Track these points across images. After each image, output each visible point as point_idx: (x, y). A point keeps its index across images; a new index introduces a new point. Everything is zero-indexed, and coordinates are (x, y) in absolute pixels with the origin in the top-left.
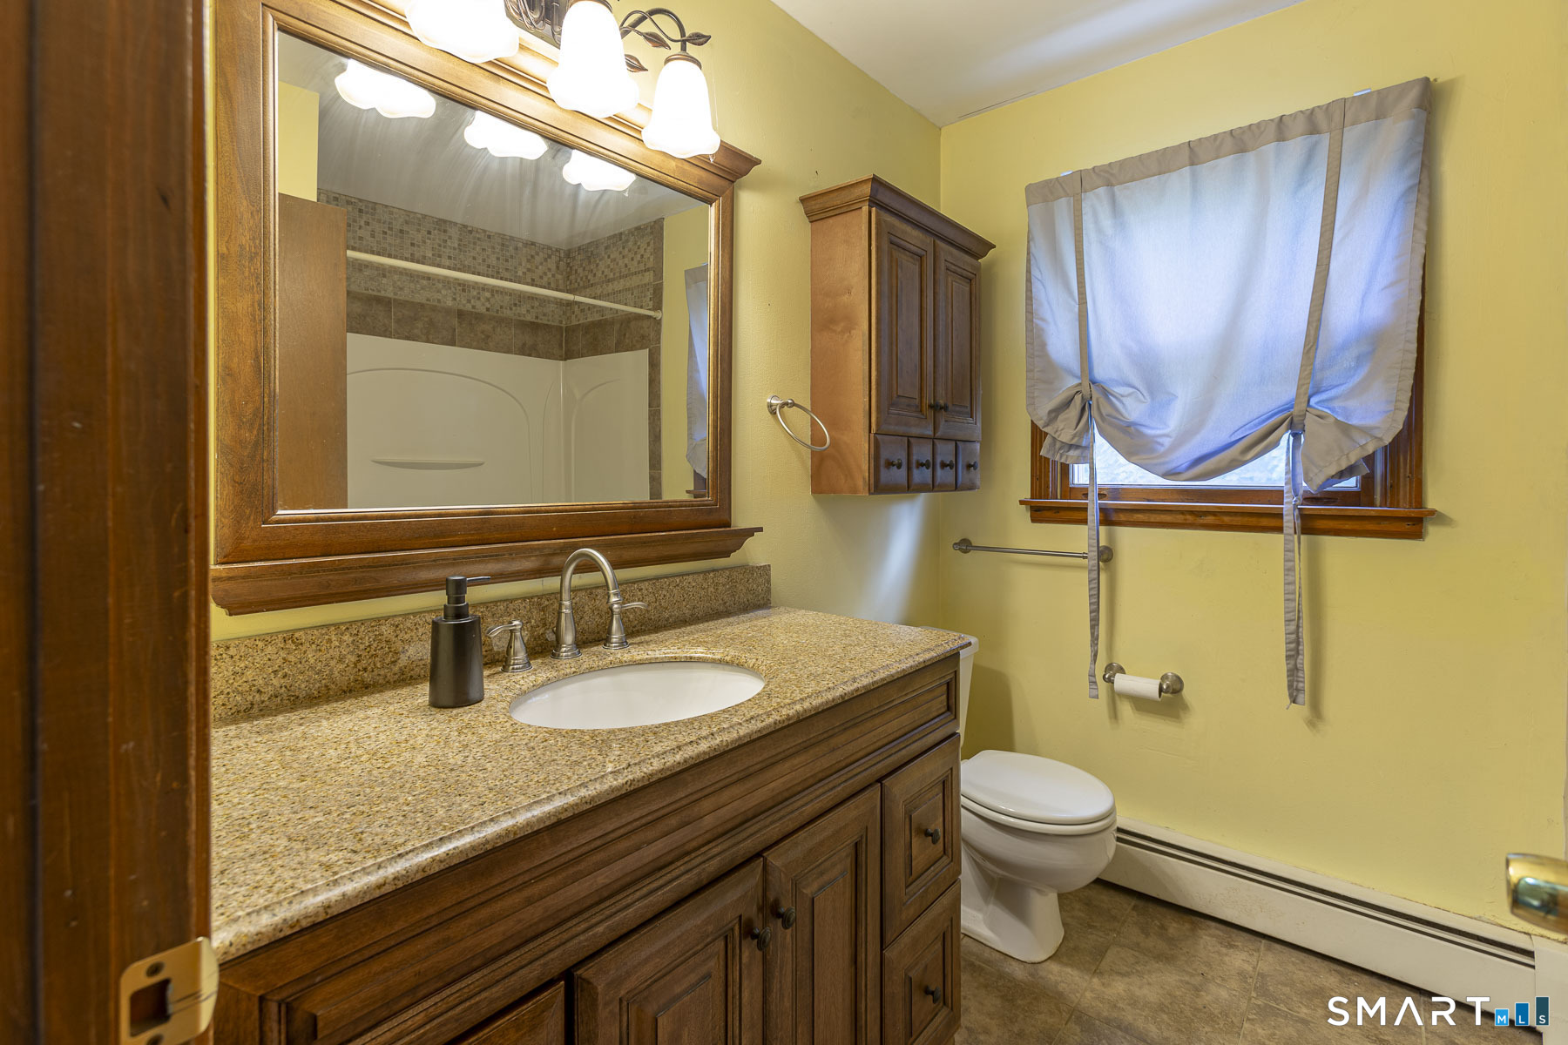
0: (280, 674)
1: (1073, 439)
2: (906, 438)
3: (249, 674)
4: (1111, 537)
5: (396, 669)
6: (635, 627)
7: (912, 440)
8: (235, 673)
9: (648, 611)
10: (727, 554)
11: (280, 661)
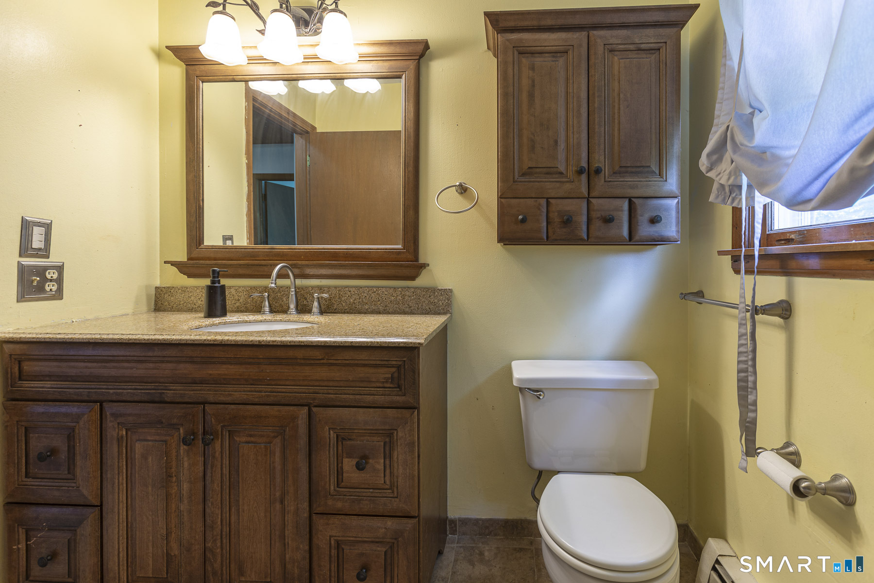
0: (200, 300)
1: (729, 179)
2: (545, 200)
3: (192, 298)
4: (790, 289)
5: (236, 306)
6: (346, 310)
7: (551, 200)
8: (189, 297)
9: (354, 303)
10: (413, 278)
11: (200, 295)
